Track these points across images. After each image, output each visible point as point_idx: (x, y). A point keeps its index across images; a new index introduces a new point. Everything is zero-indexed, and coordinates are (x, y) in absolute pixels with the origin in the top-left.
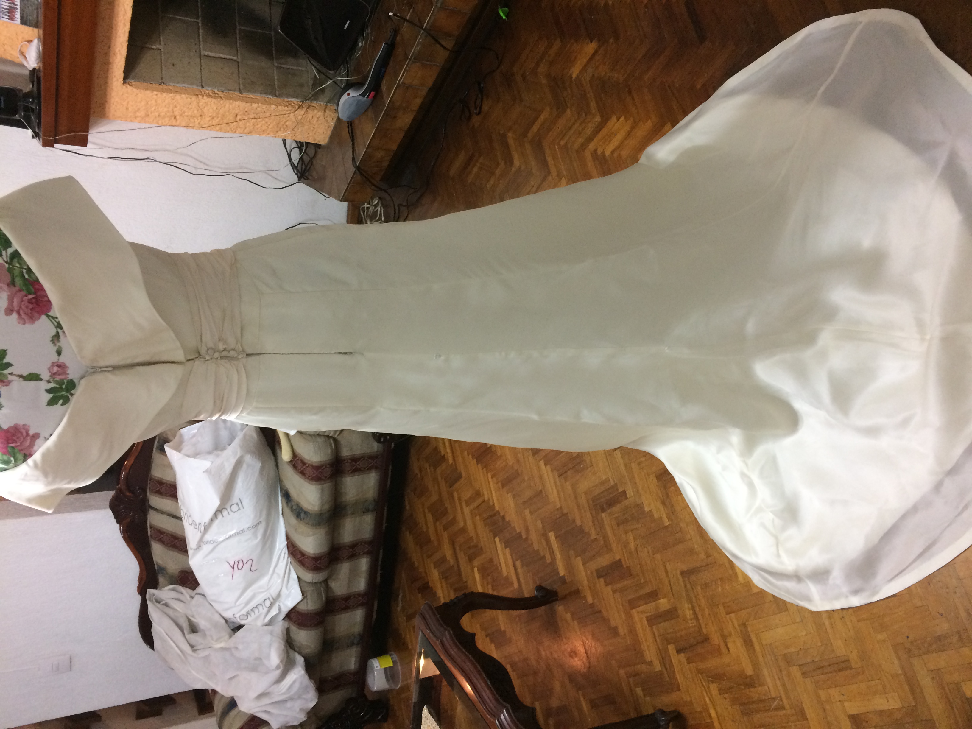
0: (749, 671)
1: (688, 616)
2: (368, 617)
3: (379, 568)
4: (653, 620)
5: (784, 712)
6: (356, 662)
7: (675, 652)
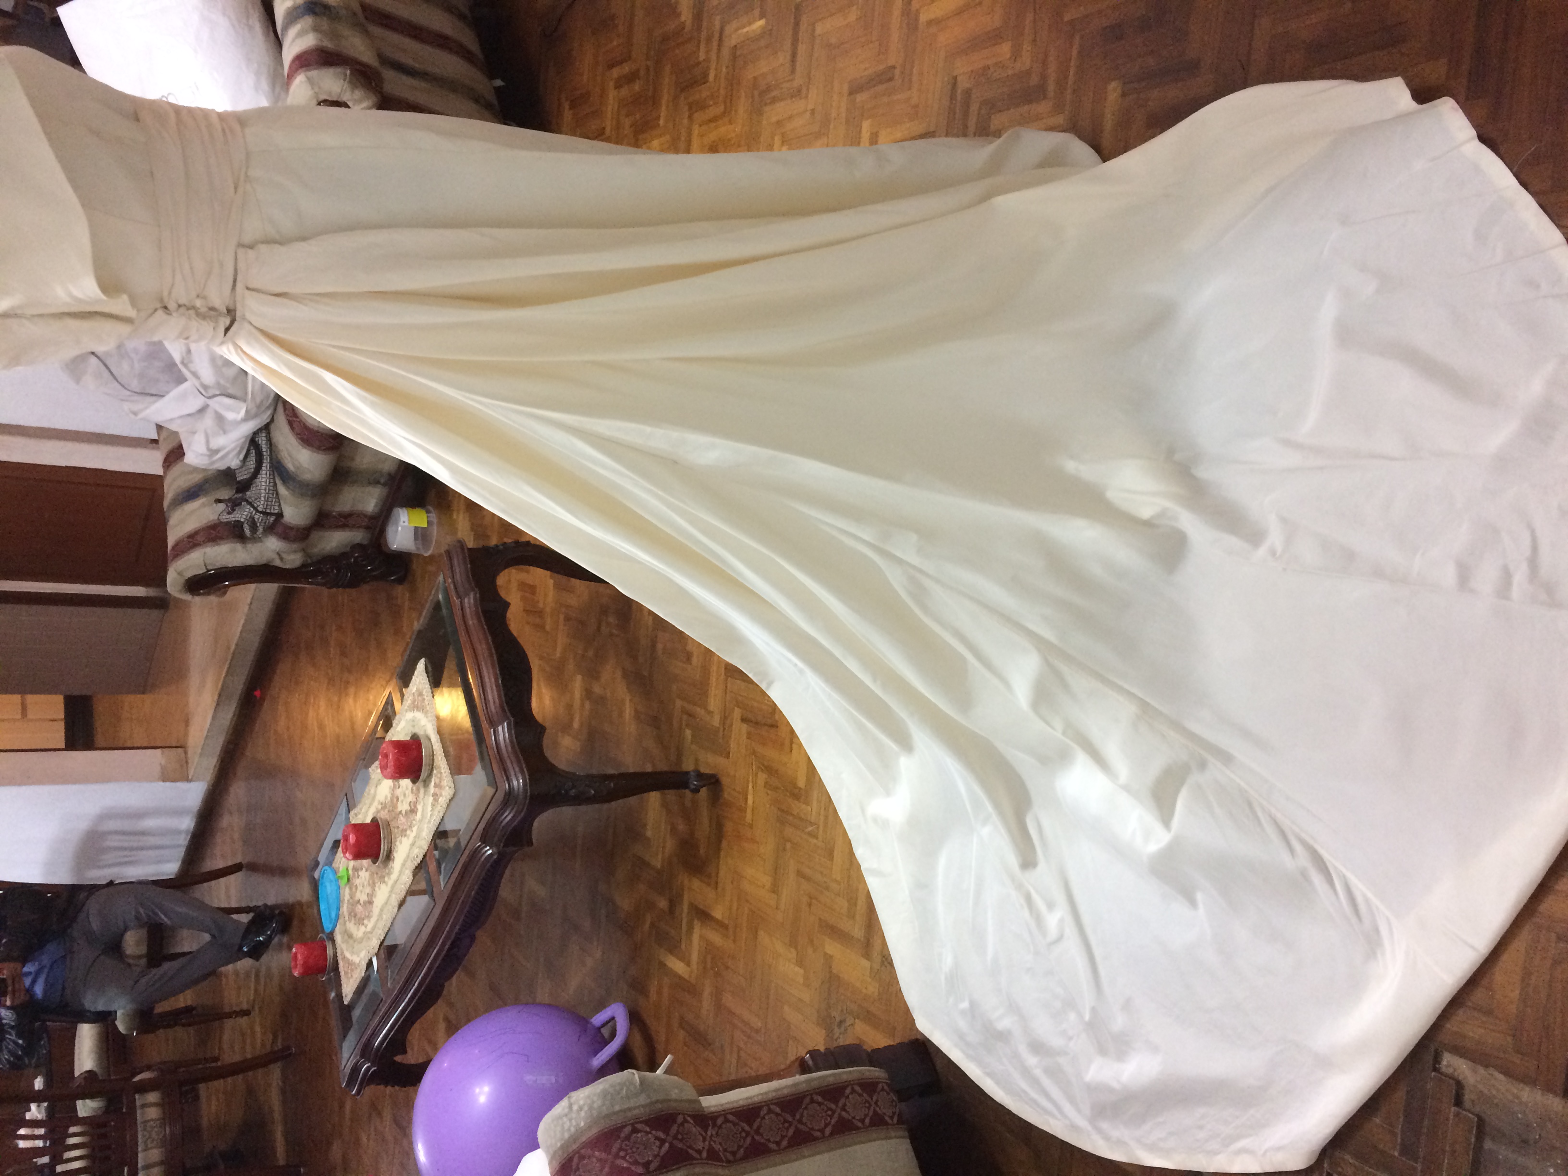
0: (801, 786)
5: (815, 841)
6: (376, 506)
7: (739, 720)
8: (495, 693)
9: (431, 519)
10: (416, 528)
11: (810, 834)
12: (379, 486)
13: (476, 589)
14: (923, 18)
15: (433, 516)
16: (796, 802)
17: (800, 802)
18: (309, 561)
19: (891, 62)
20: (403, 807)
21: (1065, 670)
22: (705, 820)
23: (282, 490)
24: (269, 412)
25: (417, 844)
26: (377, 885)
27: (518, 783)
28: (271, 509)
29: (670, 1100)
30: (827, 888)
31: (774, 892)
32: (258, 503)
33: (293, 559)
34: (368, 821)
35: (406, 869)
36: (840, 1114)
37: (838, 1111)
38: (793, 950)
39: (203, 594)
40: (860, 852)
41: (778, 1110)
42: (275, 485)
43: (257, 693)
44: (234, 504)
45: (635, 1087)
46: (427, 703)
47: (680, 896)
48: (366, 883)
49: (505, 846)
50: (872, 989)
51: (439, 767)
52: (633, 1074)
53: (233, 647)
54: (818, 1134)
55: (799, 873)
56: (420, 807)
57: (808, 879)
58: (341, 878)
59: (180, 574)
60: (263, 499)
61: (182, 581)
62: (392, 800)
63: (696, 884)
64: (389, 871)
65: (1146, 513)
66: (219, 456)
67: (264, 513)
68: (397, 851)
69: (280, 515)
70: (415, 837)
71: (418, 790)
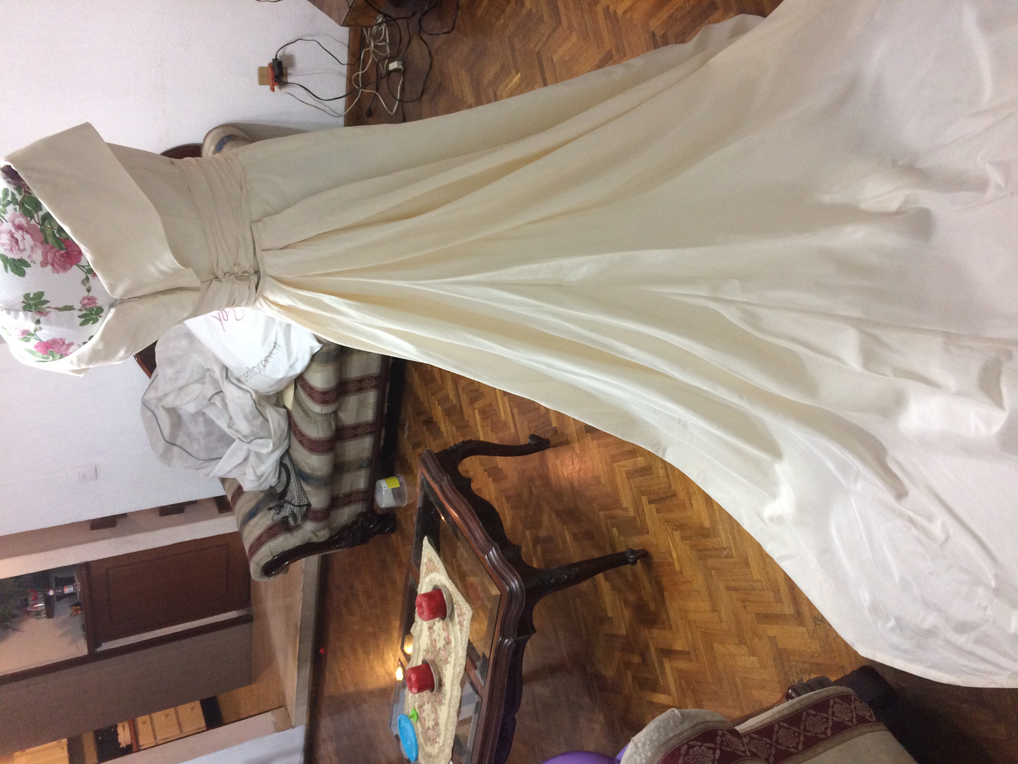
0: (707, 524)
1: (661, 475)
2: (376, 444)
3: (386, 400)
4: (630, 475)
5: (732, 560)
6: (365, 482)
7: (647, 503)
8: (480, 531)
9: (401, 481)
10: (393, 490)
11: (726, 557)
12: (364, 469)
13: (447, 474)
14: (620, 12)
15: (402, 479)
16: (708, 539)
17: (710, 537)
18: (334, 533)
19: (608, 46)
20: (440, 644)
21: (878, 332)
22: (647, 584)
23: (307, 488)
24: (287, 442)
25: (457, 664)
26: (438, 709)
27: (515, 584)
28: (302, 502)
29: (707, 722)
30: (753, 589)
31: (715, 611)
32: (294, 501)
33: (324, 535)
34: (420, 663)
35: (455, 685)
36: (833, 720)
37: (830, 717)
38: (744, 646)
39: (275, 574)
40: (769, 548)
41: (786, 725)
42: (301, 485)
43: (322, 651)
44: (280, 507)
45: (678, 718)
46: (437, 564)
47: (647, 647)
48: (430, 712)
49: (519, 635)
50: (814, 646)
51: (458, 601)
52: (673, 711)
53: (299, 624)
54: (823, 736)
55: (728, 588)
56: (452, 638)
57: (736, 589)
58: (412, 717)
59: (257, 564)
60: (296, 497)
61: (259, 569)
62: (432, 644)
63: (656, 632)
64: (444, 693)
65: (894, 206)
66: (263, 479)
67: (299, 506)
68: (445, 678)
69: (309, 505)
70: (455, 660)
71: (448, 626)
